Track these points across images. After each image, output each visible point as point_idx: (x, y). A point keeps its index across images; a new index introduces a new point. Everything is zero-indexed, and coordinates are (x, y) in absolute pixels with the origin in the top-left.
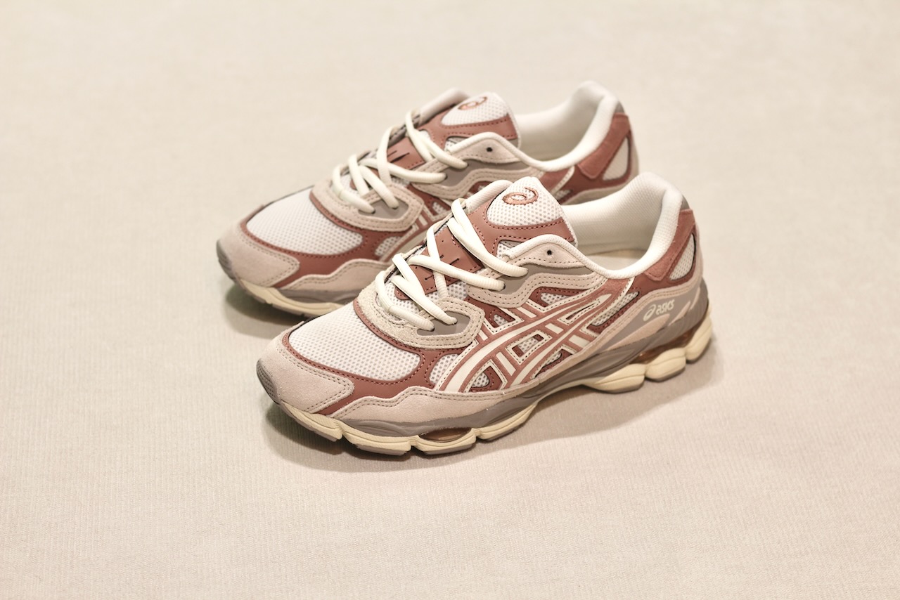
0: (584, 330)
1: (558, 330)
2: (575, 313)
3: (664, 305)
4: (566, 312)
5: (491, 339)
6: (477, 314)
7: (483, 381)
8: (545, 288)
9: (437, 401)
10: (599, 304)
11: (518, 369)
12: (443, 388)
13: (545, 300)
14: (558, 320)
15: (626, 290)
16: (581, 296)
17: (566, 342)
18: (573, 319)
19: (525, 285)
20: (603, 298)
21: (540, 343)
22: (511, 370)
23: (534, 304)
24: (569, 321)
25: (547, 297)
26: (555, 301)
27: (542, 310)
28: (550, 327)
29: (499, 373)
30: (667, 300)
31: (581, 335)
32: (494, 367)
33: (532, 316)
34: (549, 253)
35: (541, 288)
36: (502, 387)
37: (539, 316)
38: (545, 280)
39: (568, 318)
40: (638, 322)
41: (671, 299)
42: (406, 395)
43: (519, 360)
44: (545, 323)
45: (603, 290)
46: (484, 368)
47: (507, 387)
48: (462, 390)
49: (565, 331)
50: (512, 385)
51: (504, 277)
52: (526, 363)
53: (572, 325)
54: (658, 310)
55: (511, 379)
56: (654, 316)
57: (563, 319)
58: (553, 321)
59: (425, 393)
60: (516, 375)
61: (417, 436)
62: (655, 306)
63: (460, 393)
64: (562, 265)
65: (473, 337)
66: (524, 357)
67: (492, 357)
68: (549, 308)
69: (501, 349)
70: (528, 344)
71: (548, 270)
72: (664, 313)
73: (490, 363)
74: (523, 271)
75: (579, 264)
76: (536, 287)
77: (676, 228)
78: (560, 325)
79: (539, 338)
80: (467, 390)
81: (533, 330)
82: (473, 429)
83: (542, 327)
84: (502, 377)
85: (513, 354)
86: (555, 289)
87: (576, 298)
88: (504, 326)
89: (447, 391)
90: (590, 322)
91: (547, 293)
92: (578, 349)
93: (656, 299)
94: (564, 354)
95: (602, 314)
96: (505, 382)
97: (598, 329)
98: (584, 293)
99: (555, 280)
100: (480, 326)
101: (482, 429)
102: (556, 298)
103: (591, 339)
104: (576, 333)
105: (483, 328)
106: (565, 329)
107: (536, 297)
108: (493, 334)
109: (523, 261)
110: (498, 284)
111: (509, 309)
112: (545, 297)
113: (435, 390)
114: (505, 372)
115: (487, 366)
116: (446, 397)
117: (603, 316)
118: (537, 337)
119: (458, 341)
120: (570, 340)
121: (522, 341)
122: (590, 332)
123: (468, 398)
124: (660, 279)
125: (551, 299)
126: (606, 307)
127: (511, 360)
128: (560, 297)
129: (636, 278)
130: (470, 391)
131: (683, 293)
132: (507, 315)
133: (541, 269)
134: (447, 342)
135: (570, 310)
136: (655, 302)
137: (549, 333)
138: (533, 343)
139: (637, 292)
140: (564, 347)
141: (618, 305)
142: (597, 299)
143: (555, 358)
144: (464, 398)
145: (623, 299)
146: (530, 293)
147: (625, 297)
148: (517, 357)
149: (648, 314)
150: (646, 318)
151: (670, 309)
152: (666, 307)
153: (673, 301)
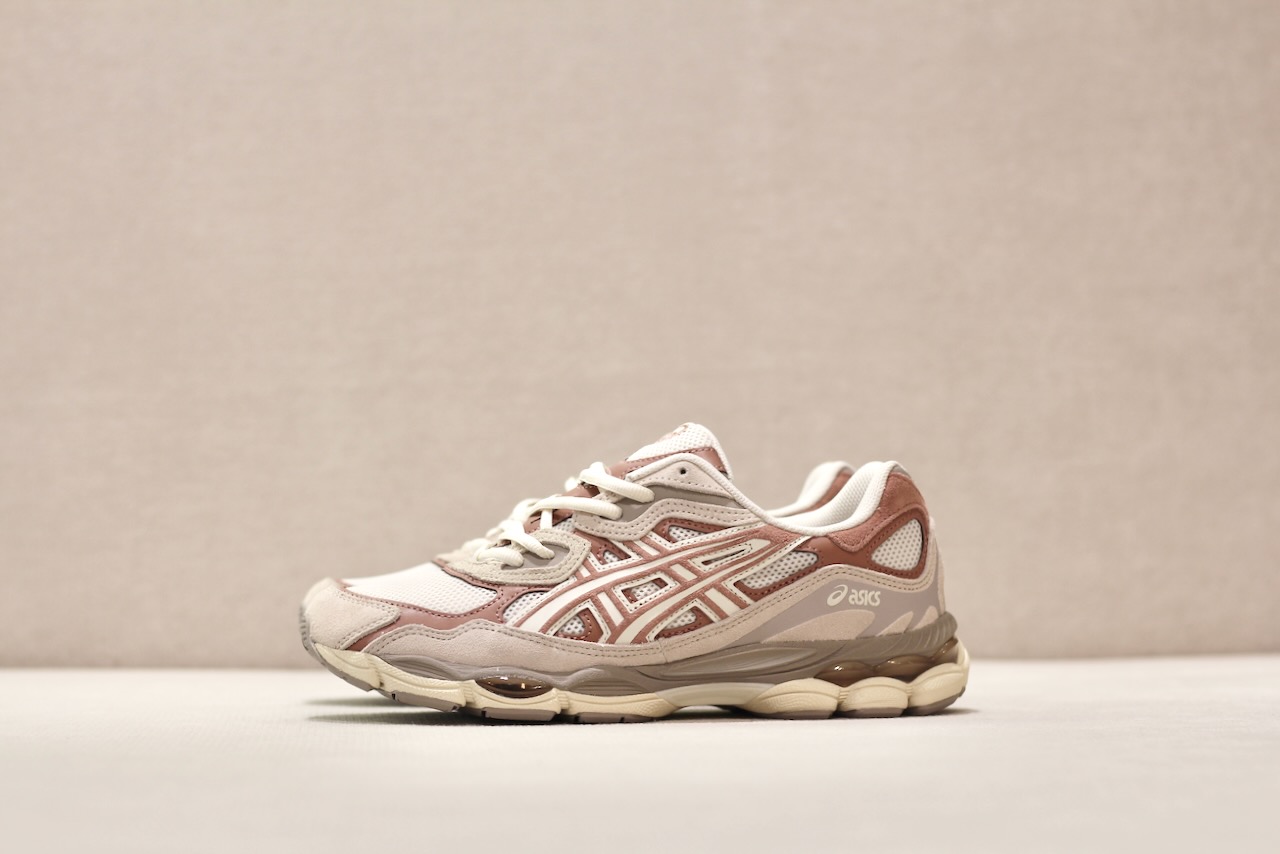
0: (729, 585)
1: (689, 576)
2: (716, 560)
3: (862, 592)
4: (702, 554)
5: (595, 576)
6: (580, 546)
7: (576, 627)
8: (676, 520)
9: (506, 637)
10: (751, 552)
11: (628, 621)
12: (519, 624)
13: (675, 536)
14: (690, 562)
15: (794, 546)
16: (723, 533)
17: (700, 596)
18: (712, 566)
19: (647, 512)
20: (758, 544)
21: (663, 590)
22: (618, 619)
23: (659, 538)
24: (707, 568)
25: (678, 532)
26: (686, 539)
27: (669, 546)
28: (678, 570)
29: (599, 620)
30: (870, 589)
31: (723, 591)
32: (593, 609)
33: (653, 553)
34: (683, 472)
35: (670, 519)
36: (603, 639)
37: (665, 554)
38: (675, 508)
39: (706, 563)
40: (816, 605)
41: (876, 589)
42: (466, 628)
43: (630, 607)
44: (671, 564)
45: (757, 531)
46: (579, 609)
47: (611, 641)
48: (545, 629)
49: (699, 580)
50: (618, 641)
51: (623, 501)
52: (640, 613)
53: (711, 574)
54: (851, 597)
55: (616, 632)
56: (844, 605)
57: (697, 562)
58: (683, 563)
59: (493, 628)
60: (624, 626)
61: (473, 681)
62: (846, 587)
63: (540, 633)
64: (699, 487)
65: (570, 572)
66: (637, 604)
67: (592, 597)
68: (678, 545)
69: (607, 590)
70: (645, 590)
71: (681, 494)
72: (862, 607)
73: (588, 605)
74: (648, 494)
75: (724, 492)
76: (662, 517)
77: (882, 490)
78: (691, 570)
79: (660, 583)
80: (551, 633)
81: (654, 571)
82: (554, 690)
83: (666, 570)
84: (603, 625)
85: (622, 598)
86: (690, 521)
87: (717, 536)
88: (613, 562)
89: (524, 628)
90: (739, 577)
91: (678, 527)
92: (722, 615)
93: (848, 577)
94: (702, 620)
95: (756, 569)
96: (607, 634)
97: (757, 595)
98: (729, 530)
99: (689, 509)
100: (581, 559)
101: (569, 693)
102: (689, 534)
103: (742, 605)
104: (717, 586)
105: (585, 563)
106: (700, 578)
107: (663, 529)
108: (598, 571)
109: (648, 481)
110: (613, 510)
111: (624, 542)
112: (675, 532)
113: (507, 625)
114: (608, 620)
115: (583, 606)
116: (519, 635)
117: (759, 574)
118: (658, 582)
119: (550, 575)
120: (707, 594)
121: (636, 583)
122: (740, 594)
123: (552, 644)
124: (853, 548)
125: (682, 535)
126: (762, 559)
127: (618, 605)
128: (696, 534)
129: (814, 537)
130: (556, 634)
131: (896, 590)
132: (620, 551)
133: (670, 492)
134: (536, 576)
135: (709, 552)
136: (846, 582)
137: (676, 578)
138: (653, 589)
139: (814, 554)
140: (697, 603)
141: (782, 564)
142: (748, 542)
143: (687, 621)
144: (545, 641)
145: (791, 557)
146: (655, 523)
147: (794, 554)
148: (628, 603)
149: (834, 597)
150: (832, 601)
151: (873, 604)
152: (866, 597)
153: (879, 593)
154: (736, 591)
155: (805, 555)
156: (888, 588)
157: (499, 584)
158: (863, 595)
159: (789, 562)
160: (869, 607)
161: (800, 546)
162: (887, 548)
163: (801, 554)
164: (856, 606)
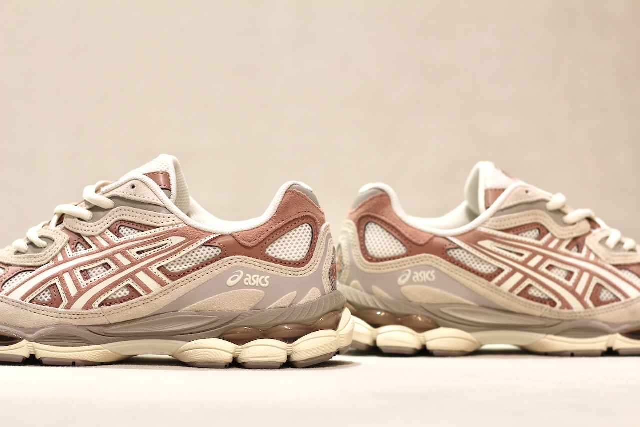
0: (154, 269)
1: (126, 262)
2: (147, 251)
3: (255, 276)
4: (137, 246)
5: (66, 261)
6: (61, 238)
7: (46, 297)
8: (125, 221)
10: (172, 245)
11: (81, 293)
12: (8, 294)
13: (123, 233)
14: (127, 251)
15: (204, 241)
16: (153, 232)
17: (132, 276)
18: (144, 255)
19: (107, 216)
20: (176, 240)
21: (108, 272)
22: (73, 292)
23: (111, 234)
24: (139, 256)
25: (125, 230)
26: (129, 235)
27: (116, 240)
28: (119, 257)
29: (61, 292)
30: (261, 274)
31: (150, 274)
32: (58, 284)
33: (106, 245)
34: (133, 187)
35: (122, 221)
36: (62, 306)
37: (112, 246)
38: (125, 213)
39: (139, 253)
40: (219, 285)
41: (266, 274)
43: (83, 284)
44: (115, 253)
45: (176, 231)
46: (49, 284)
47: (68, 307)
48: (23, 299)
49: (133, 265)
50: (73, 307)
51: (94, 209)
52: (90, 287)
53: (142, 261)
54: (246, 279)
55: (72, 301)
56: (241, 285)
57: (133, 253)
58: (123, 253)
60: (77, 297)
62: (242, 272)
63: (20, 301)
64: (141, 199)
65: (51, 257)
66: (88, 281)
67: (59, 276)
68: (123, 239)
69: (70, 271)
70: (97, 272)
71: (129, 204)
72: (254, 287)
73: (56, 281)
74: (109, 203)
75: (159, 202)
76: (116, 219)
77: (279, 202)
78: (128, 257)
79: (107, 266)
80: (28, 300)
81: (104, 258)
82: (24, 341)
83: (112, 257)
84: (63, 296)
85: (80, 277)
86: (133, 223)
87: (149, 233)
88: (82, 251)
89: (10, 297)
90: (162, 264)
91: (125, 227)
92: (148, 291)
93: (243, 264)
94: (134, 294)
95: (175, 258)
96: (65, 302)
97: (174, 277)
98: (156, 230)
99: (133, 214)
100: (60, 248)
101: (34, 343)
102: (132, 232)
103: (163, 284)
104: (145, 270)
105: (62, 251)
106: (134, 263)
107: (114, 228)
108: (69, 257)
109: (111, 194)
110: (87, 214)
111: (89, 237)
112: (123, 230)
114: (67, 293)
115: (53, 282)
116: (6, 301)
117: (177, 262)
118: (106, 266)
119: (38, 259)
120: (138, 275)
121: (91, 266)
122: (161, 276)
123: (27, 308)
124: (250, 245)
125: (127, 233)
126: (179, 251)
127: (76, 282)
128: (136, 232)
129: (222, 236)
130: (31, 302)
131: (283, 275)
132: (87, 244)
133: (123, 203)
134: (30, 260)
135: (142, 245)
136: (243, 268)
137: (117, 263)
138: (102, 271)
139: (220, 248)
140: (130, 282)
141: (194, 255)
142: (169, 239)
143: (123, 294)
144: (22, 306)
145: (201, 250)
146: (111, 223)
147: (204, 248)
148: (83, 280)
149: (232, 280)
150: (230, 283)
151: (263, 285)
152: (258, 280)
153: (268, 277)
154: (159, 273)
155: (212, 249)
156: (276, 274)
157: (8, 265)
158: (256, 278)
159: (199, 254)
160: (260, 287)
161: (209, 242)
162: (279, 245)
163: (209, 248)
164: (250, 287)
